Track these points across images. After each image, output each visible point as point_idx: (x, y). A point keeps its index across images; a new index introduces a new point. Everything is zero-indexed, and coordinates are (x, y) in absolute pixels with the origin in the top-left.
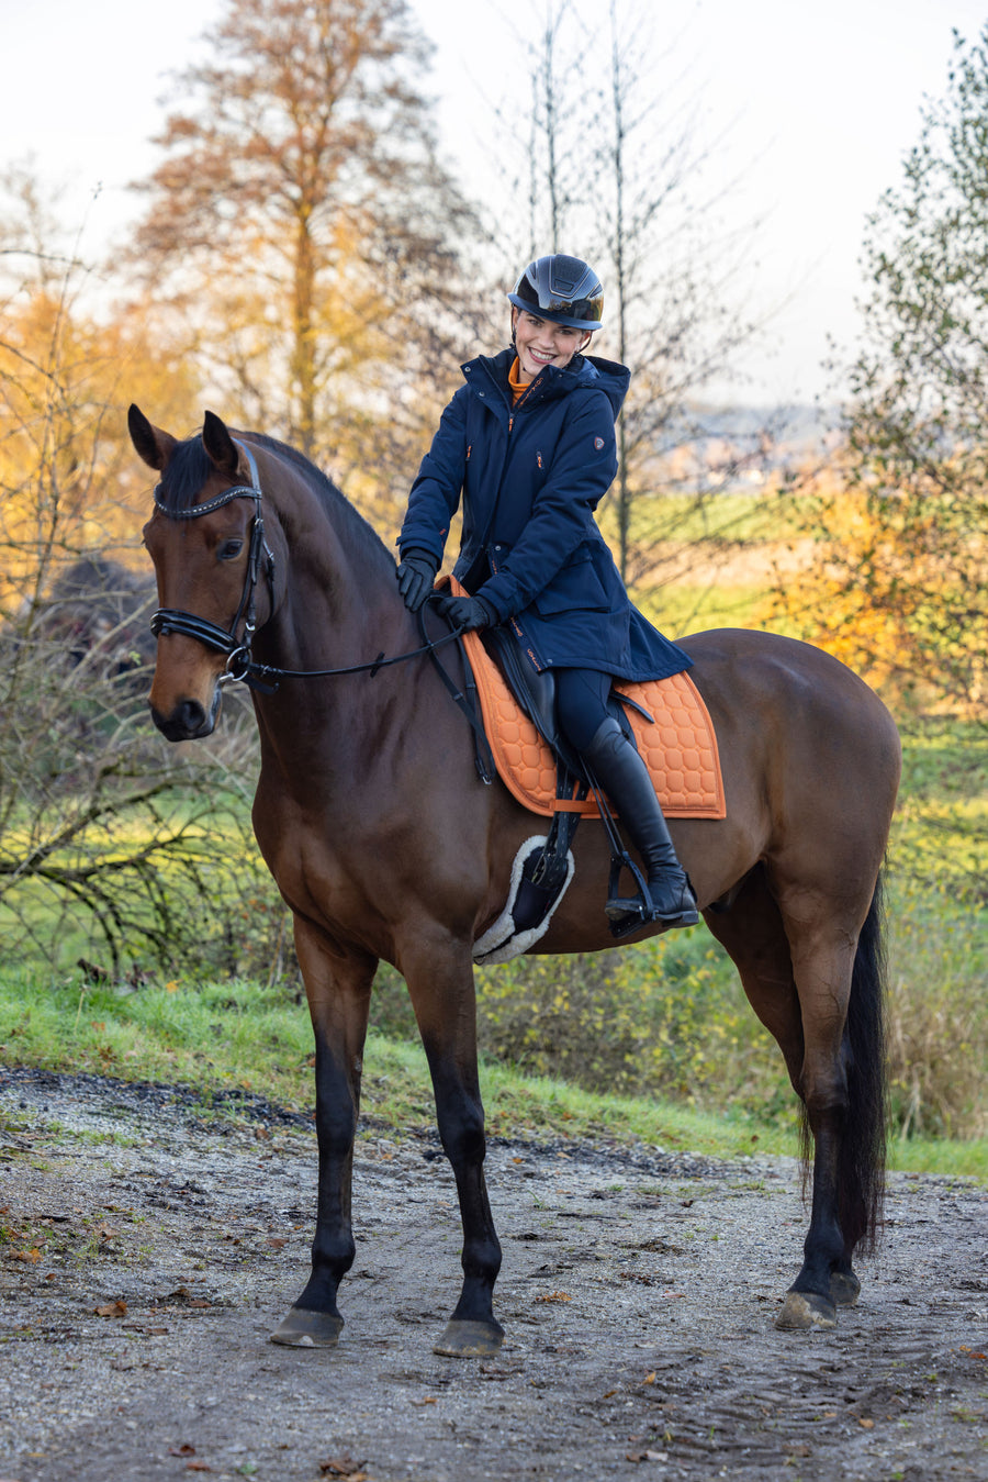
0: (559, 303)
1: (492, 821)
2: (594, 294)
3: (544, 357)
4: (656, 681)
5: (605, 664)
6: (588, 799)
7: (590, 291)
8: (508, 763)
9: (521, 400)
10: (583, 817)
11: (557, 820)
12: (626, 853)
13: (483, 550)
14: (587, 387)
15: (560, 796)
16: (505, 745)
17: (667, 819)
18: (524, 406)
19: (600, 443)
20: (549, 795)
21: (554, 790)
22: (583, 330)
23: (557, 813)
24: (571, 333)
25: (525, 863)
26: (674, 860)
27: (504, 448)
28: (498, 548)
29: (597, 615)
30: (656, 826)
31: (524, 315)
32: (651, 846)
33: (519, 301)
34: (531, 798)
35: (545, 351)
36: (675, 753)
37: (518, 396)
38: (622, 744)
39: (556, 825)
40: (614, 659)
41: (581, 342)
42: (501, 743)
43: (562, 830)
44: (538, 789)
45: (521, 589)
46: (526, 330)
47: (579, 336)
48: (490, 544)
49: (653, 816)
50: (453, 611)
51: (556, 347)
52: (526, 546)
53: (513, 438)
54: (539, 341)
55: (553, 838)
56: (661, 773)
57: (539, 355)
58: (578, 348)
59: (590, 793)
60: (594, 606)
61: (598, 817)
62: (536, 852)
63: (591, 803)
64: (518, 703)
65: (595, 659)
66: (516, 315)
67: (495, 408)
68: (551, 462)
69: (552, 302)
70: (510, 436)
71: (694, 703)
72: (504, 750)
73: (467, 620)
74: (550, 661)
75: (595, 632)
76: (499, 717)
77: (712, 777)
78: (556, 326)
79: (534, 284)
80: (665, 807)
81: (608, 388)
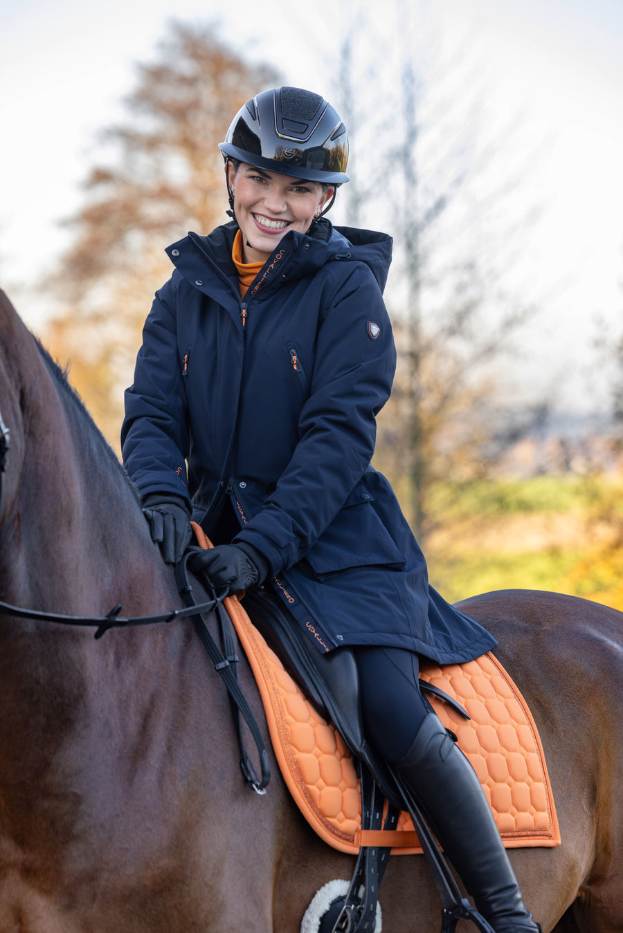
0: (288, 149)
1: (278, 864)
2: (334, 137)
3: (274, 224)
4: (460, 664)
5: (408, 638)
6: (399, 829)
7: (330, 133)
8: (302, 780)
9: (255, 283)
10: (393, 853)
11: (364, 858)
12: (465, 901)
13: (223, 489)
14: (344, 259)
15: (366, 825)
16: (299, 756)
17: (507, 849)
18: (260, 291)
19: (375, 330)
20: (352, 824)
21: (359, 818)
22: (324, 184)
23: (365, 848)
24: (308, 190)
25: (322, 919)
26: (521, 907)
27: (240, 349)
28: (243, 485)
29: (392, 574)
30: (499, 861)
31: (243, 171)
32: (491, 890)
33: (235, 152)
34: (332, 829)
35: (275, 216)
36: (498, 758)
37: (249, 280)
38: (451, 749)
39: (363, 866)
40: (420, 635)
41: (322, 203)
42: (293, 753)
43: (371, 871)
44: (341, 815)
45: (297, 533)
46: (246, 188)
47: (320, 193)
48: (231, 480)
49: (494, 848)
50: (213, 570)
51: (290, 209)
52: (301, 474)
53: (250, 334)
54: (266, 204)
55: (358, 882)
56: (505, 786)
57: (267, 223)
58: (317, 212)
59: (401, 819)
60: (384, 561)
61: (420, 851)
62: (337, 903)
63: (404, 833)
64: (308, 696)
65: (397, 633)
66: (231, 172)
67: (220, 296)
68: (312, 363)
69: (279, 150)
70: (245, 332)
71: (508, 691)
72: (297, 763)
73: (234, 580)
74: (340, 637)
75: (390, 597)
76: (288, 717)
77: (542, 789)
78: (287, 181)
79: (254, 127)
80: (508, 833)
81: (368, 258)
